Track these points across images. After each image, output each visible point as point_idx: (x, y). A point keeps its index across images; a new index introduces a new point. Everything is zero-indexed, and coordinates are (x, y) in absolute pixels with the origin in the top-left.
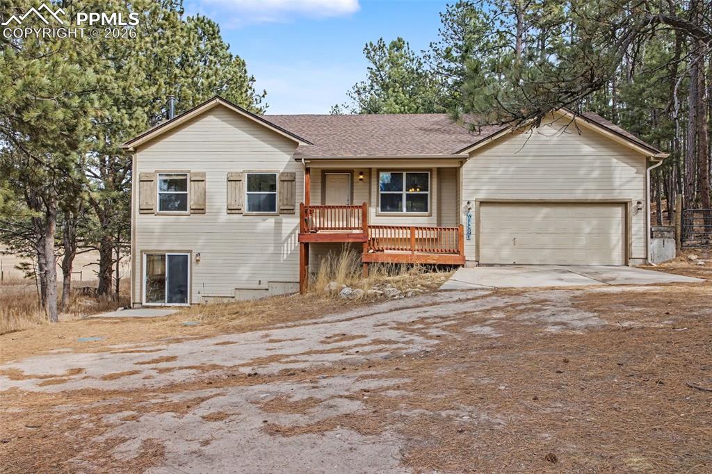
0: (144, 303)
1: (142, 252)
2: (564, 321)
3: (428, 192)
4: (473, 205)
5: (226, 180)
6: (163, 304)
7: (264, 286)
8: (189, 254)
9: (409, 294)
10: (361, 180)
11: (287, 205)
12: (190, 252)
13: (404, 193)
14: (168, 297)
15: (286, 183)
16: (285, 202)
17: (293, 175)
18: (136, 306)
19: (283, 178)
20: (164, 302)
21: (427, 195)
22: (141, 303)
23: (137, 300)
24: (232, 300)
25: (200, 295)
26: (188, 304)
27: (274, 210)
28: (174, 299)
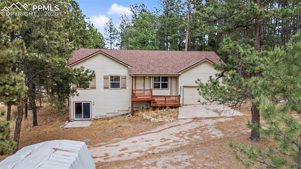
0: (75, 119)
1: (73, 102)
2: (215, 134)
3: (168, 82)
4: (182, 87)
5: (103, 78)
6: (81, 119)
7: (116, 112)
8: (90, 103)
9: (171, 121)
10: (147, 78)
11: (124, 86)
12: (91, 102)
13: (161, 82)
14: (83, 117)
15: (123, 79)
16: (123, 85)
17: (126, 76)
18: (71, 120)
19: (122, 77)
20: (82, 118)
21: (167, 83)
22: (74, 119)
23: (72, 118)
24: (105, 117)
25: (95, 116)
26: (90, 119)
27: (119, 87)
28: (85, 117)
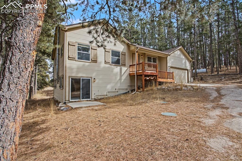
1: (69, 77)
4: (170, 67)
5: (104, 51)
7: (116, 91)
10: (142, 58)
11: (124, 63)
12: (91, 78)
14: (82, 97)
15: (123, 55)
17: (126, 53)
18: (66, 102)
20: (80, 99)
22: (69, 100)
23: (67, 99)
24: (106, 96)
25: (95, 95)
26: (90, 99)
27: (119, 64)
28: (85, 97)
